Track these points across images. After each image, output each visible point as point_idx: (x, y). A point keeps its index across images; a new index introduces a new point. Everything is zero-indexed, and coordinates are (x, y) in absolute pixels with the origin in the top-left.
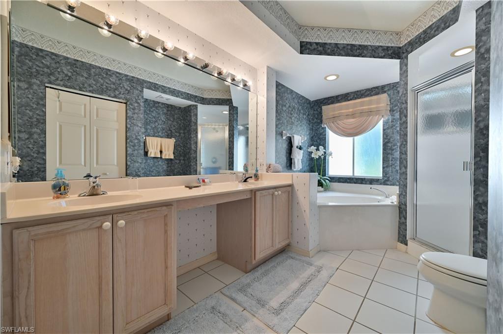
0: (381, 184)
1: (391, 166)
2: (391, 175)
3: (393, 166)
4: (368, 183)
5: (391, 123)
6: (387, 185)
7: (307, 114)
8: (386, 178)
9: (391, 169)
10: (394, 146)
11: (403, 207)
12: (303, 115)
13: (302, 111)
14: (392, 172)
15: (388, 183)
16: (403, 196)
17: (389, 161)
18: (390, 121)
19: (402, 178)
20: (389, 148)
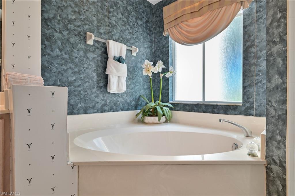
0: (240, 114)
1: (257, 84)
2: (256, 99)
3: (259, 84)
4: (222, 111)
5: (255, 15)
6: (250, 115)
7: (144, 20)
8: (248, 105)
9: (255, 89)
10: (261, 51)
11: (276, 168)
12: (136, 19)
13: (133, 13)
14: (258, 94)
15: (252, 112)
16: (275, 143)
17: (253, 76)
18: (255, 11)
19: (273, 100)
20: (253, 54)
